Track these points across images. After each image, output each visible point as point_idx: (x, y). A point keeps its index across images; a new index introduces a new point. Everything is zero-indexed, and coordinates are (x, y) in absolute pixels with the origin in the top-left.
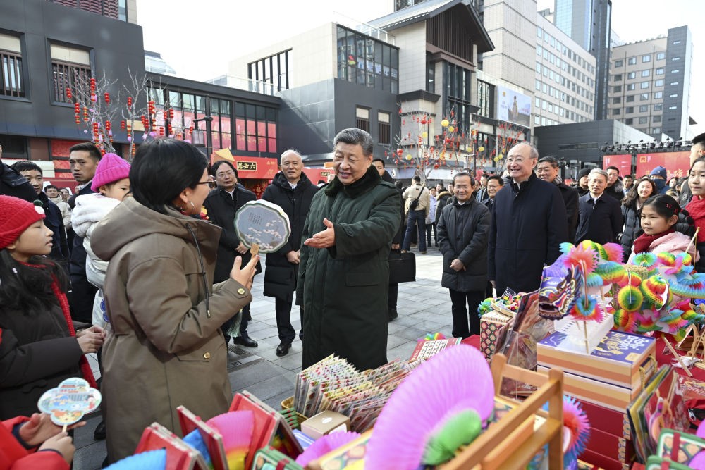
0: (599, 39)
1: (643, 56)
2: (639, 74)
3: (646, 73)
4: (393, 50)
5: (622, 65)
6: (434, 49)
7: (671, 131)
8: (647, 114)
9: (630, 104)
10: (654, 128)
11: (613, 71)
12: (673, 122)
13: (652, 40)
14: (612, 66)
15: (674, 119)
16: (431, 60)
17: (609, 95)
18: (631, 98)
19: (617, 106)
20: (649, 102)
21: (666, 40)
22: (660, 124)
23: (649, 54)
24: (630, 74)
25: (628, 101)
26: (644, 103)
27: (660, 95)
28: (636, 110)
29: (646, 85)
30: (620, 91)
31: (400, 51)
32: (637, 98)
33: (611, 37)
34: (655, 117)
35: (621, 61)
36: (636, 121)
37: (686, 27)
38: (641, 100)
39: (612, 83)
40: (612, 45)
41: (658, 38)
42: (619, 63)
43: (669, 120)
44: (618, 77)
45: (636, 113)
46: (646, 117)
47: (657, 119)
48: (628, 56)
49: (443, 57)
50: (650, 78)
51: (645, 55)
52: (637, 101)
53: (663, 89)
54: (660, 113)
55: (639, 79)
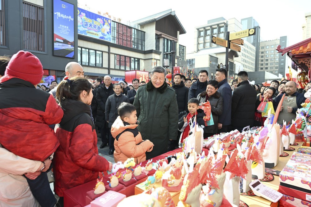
0: (256, 40)
1: (271, 46)
2: (270, 52)
3: (273, 52)
4: (143, 33)
5: (264, 48)
6: (159, 33)
7: (282, 72)
8: (273, 66)
9: (267, 62)
10: (276, 71)
11: (261, 50)
12: (282, 69)
13: (274, 40)
14: (260, 49)
15: (283, 68)
16: (158, 37)
17: (259, 59)
18: (267, 60)
19: (262, 63)
20: (273, 62)
21: (279, 40)
22: (278, 70)
23: (273, 45)
24: (266, 51)
25: (266, 61)
26: (272, 62)
27: (277, 59)
28: (269, 64)
29: (272, 56)
30: (263, 57)
31: (146, 33)
32: (269, 60)
33: (260, 39)
34: (276, 67)
35: (264, 47)
36: (269, 68)
37: (286, 36)
38: (271, 61)
39: (260, 54)
40: (260, 41)
41: (276, 40)
42: (263, 48)
43: (281, 68)
44: (262, 53)
45: (269, 66)
46: (273, 67)
47: (276, 68)
48: (266, 45)
49: (163, 36)
50: (274, 53)
51: (272, 45)
52: (269, 61)
53: (278, 57)
54: (278, 66)
55: (270, 53)
